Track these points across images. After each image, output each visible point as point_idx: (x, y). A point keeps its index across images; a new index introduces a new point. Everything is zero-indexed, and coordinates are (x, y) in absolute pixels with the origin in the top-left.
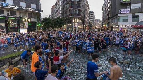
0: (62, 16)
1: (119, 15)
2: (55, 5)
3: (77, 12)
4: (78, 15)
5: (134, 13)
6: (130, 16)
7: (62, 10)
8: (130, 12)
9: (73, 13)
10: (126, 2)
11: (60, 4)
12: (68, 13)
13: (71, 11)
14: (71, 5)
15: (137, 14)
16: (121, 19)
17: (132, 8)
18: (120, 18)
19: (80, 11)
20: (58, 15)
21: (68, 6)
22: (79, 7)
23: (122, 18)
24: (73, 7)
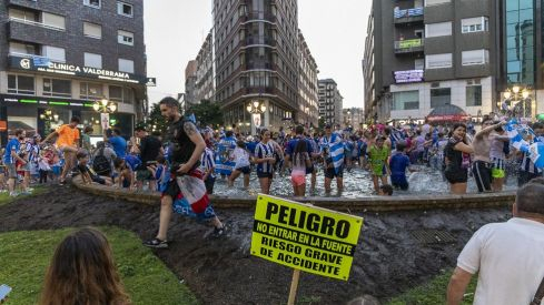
0: (218, 95)
1: (393, 88)
2: (198, 58)
3: (266, 82)
4: (268, 90)
5: (435, 82)
6: (425, 92)
7: (218, 77)
8: (423, 81)
9: (252, 83)
10: (411, 50)
11: (214, 58)
12: (238, 87)
13: (245, 79)
14: (247, 60)
15: (443, 85)
16: (400, 101)
17: (427, 67)
18: (397, 97)
19: (273, 78)
20: (206, 91)
21: (237, 64)
22: (270, 66)
23: (401, 96)
24: (252, 67)
